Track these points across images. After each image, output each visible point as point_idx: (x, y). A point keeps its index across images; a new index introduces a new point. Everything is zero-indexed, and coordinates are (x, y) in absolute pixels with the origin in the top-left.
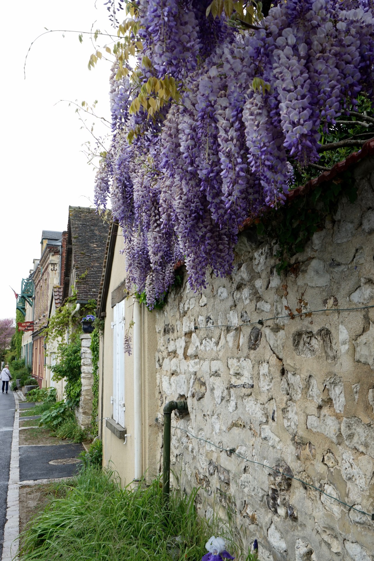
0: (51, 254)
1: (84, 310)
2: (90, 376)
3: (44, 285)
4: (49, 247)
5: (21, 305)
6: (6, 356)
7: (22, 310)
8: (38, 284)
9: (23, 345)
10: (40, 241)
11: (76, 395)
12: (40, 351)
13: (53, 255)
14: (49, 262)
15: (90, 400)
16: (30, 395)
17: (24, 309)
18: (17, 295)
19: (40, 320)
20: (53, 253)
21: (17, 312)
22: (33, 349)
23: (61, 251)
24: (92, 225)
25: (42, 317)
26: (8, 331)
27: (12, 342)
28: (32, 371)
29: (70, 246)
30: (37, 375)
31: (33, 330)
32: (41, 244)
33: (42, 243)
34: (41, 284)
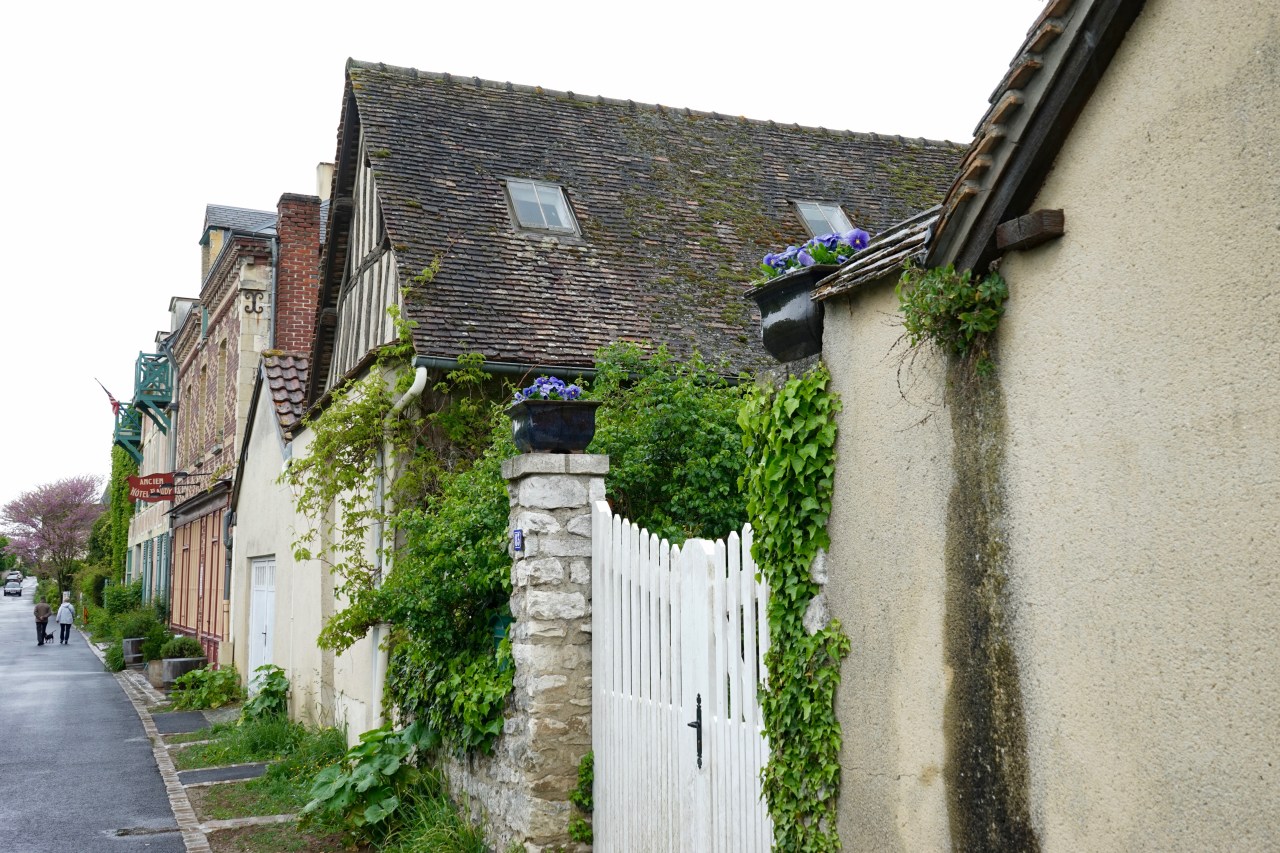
0: (245, 262)
1: (446, 391)
2: (560, 633)
3: (216, 361)
4: (238, 240)
5: (128, 433)
6: (76, 576)
7: (130, 447)
8: (190, 364)
9: (131, 543)
10: (200, 236)
11: (486, 710)
12: (203, 557)
13: (250, 265)
14: (237, 284)
15: (565, 733)
16: (182, 686)
17: (137, 444)
18: (117, 405)
19: (199, 466)
20: (251, 260)
21: (114, 455)
22: (171, 550)
23: (274, 253)
24: (431, 122)
25: (209, 456)
26: (80, 511)
27: (94, 540)
28: (170, 614)
29: (345, 201)
30: (192, 624)
31: (171, 497)
32: (200, 248)
33: (205, 242)
34: (204, 361)
